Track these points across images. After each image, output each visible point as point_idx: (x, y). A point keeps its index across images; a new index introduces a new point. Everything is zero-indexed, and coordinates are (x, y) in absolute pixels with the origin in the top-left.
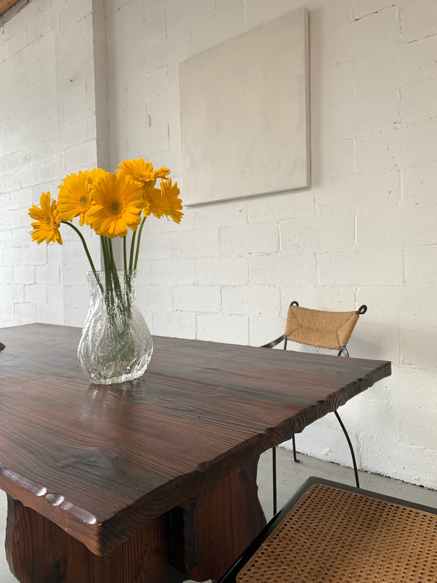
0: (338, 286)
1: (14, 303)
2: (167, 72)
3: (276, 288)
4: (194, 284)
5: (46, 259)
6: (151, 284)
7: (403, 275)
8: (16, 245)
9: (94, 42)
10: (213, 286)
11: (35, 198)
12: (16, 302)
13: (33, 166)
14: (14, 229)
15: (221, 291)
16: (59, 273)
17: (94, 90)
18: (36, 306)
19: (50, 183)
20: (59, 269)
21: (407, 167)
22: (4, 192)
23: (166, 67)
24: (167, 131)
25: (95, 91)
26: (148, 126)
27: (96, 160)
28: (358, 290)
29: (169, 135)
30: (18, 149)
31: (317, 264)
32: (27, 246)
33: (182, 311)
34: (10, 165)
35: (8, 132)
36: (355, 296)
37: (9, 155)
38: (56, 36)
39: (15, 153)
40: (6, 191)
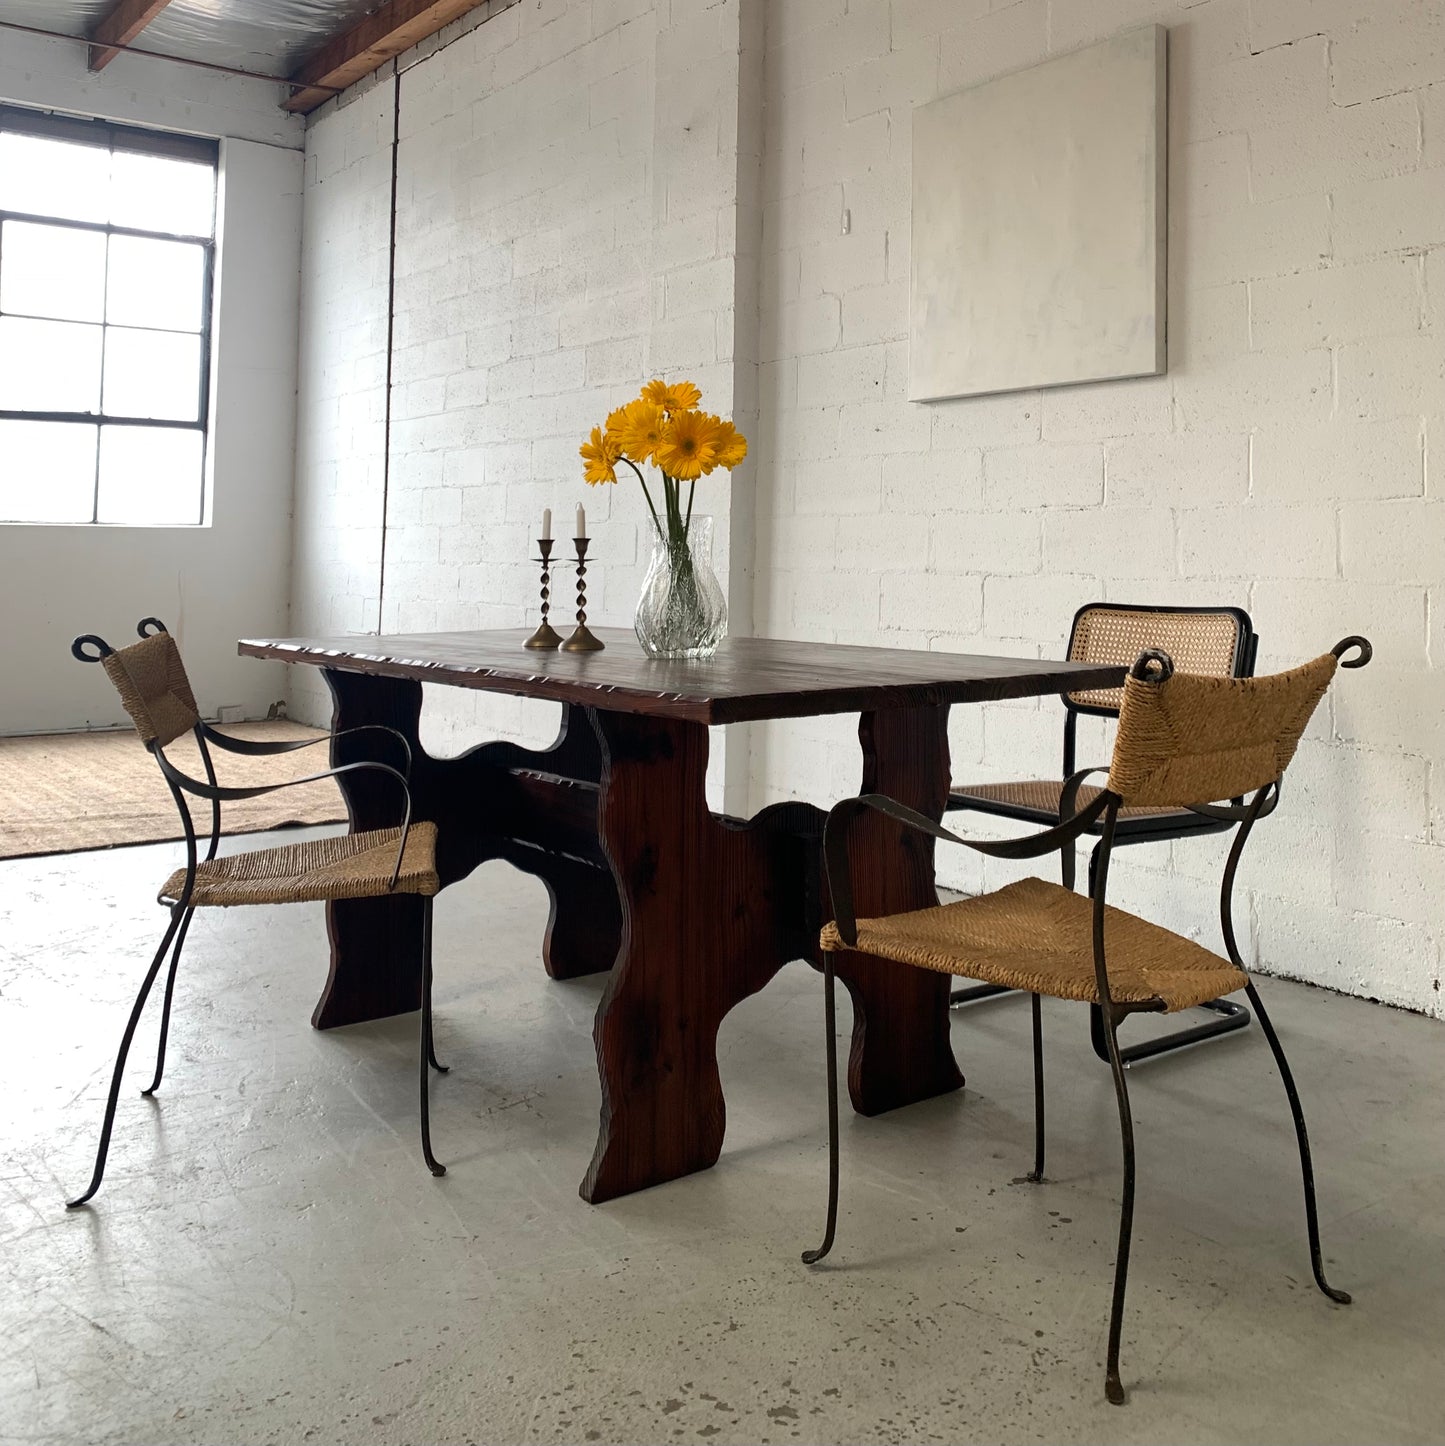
0: (1217, 578)
1: (526, 608)
2: (889, 123)
3: (1097, 581)
4: (927, 570)
5: (607, 510)
6: (834, 568)
7: (1338, 558)
9: (739, 51)
10: (967, 574)
12: (530, 605)
13: (591, 301)
14: (538, 439)
15: (983, 585)
16: (635, 542)
19: (626, 341)
20: (635, 532)
21: (1344, 343)
22: (519, 355)
23: (887, 112)
24: (884, 246)
25: (737, 154)
26: (844, 232)
27: (733, 301)
28: (1255, 587)
29: (887, 253)
30: (558, 261)
31: (1177, 531)
32: (566, 480)
33: (899, 629)
34: (538, 297)
36: (1249, 599)
37: (536, 275)
40: (525, 354)
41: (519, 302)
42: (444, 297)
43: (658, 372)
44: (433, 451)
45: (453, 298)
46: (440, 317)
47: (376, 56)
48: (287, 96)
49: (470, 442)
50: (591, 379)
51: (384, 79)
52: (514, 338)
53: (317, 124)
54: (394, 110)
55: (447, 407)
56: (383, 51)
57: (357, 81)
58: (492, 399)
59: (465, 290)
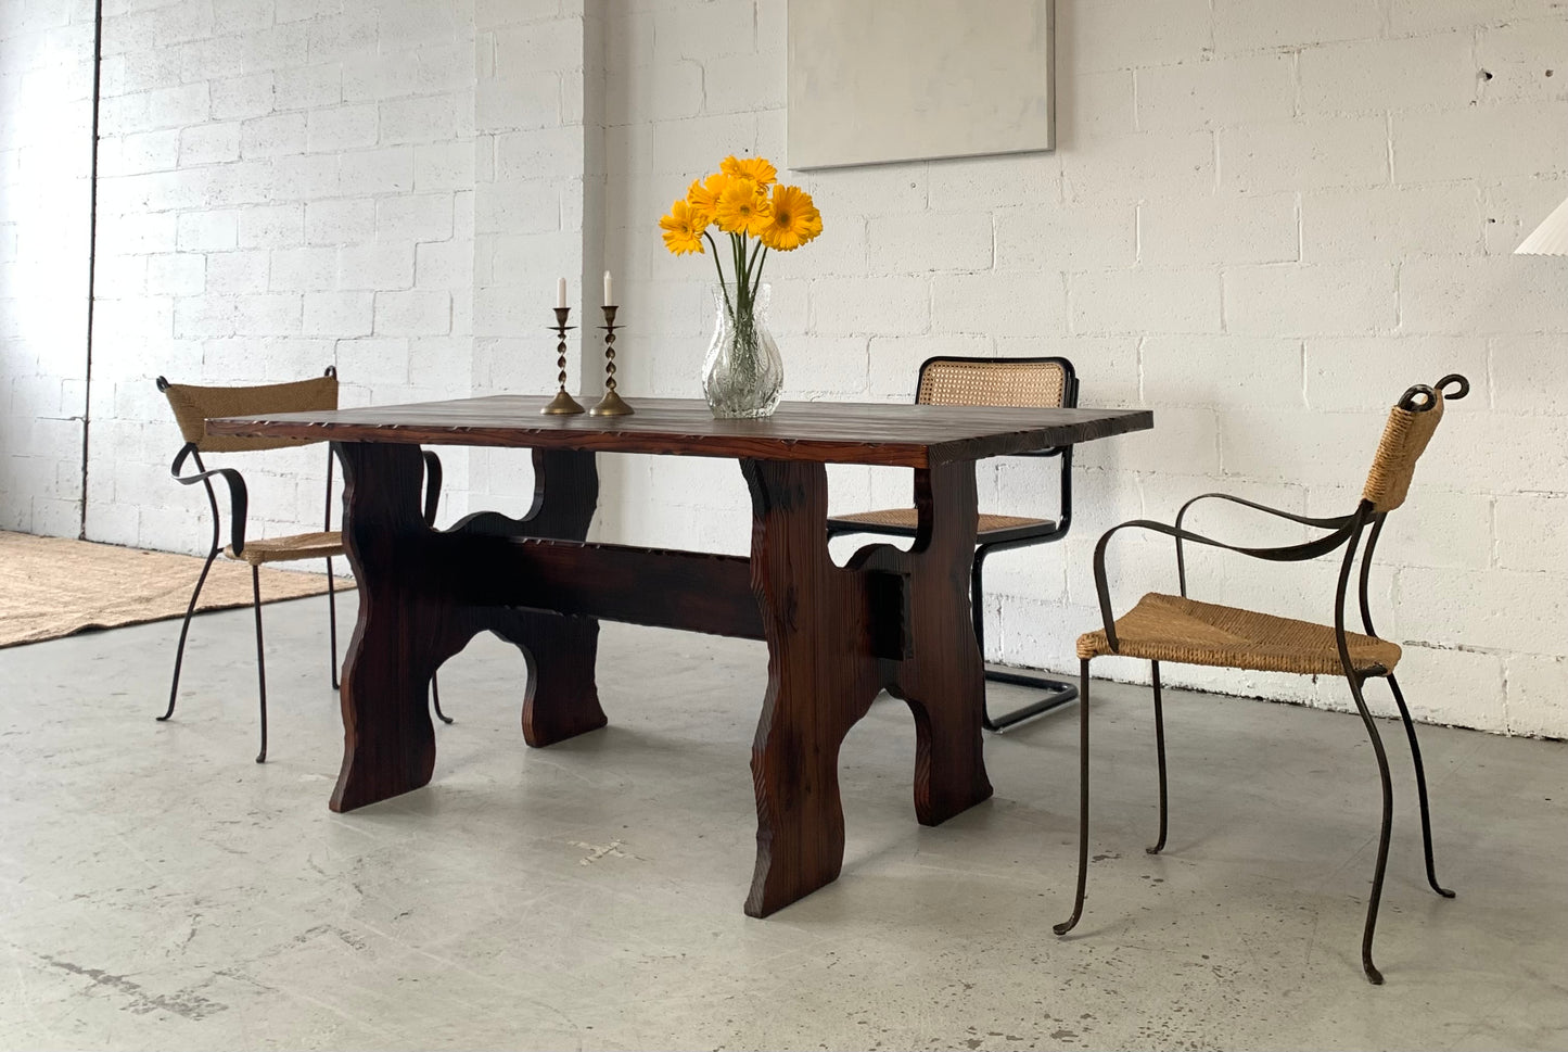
3: (988, 339)
4: (806, 333)
5: (411, 278)
8: (316, 241)
10: (851, 336)
11: (384, 129)
13: (385, 53)
15: (868, 346)
16: (449, 311)
18: (371, 392)
20: (449, 300)
21: (1225, 127)
22: (284, 108)
28: (1144, 342)
30: (339, 8)
31: (1068, 292)
32: (354, 245)
37: (308, 22)
39: (328, 18)
40: (293, 108)
41: (284, 50)
42: (175, 41)
43: (486, 132)
44: (163, 212)
45: (189, 42)
46: (170, 62)
49: (215, 203)
50: (387, 136)
55: (183, 163)
58: (247, 155)
59: (207, 34)
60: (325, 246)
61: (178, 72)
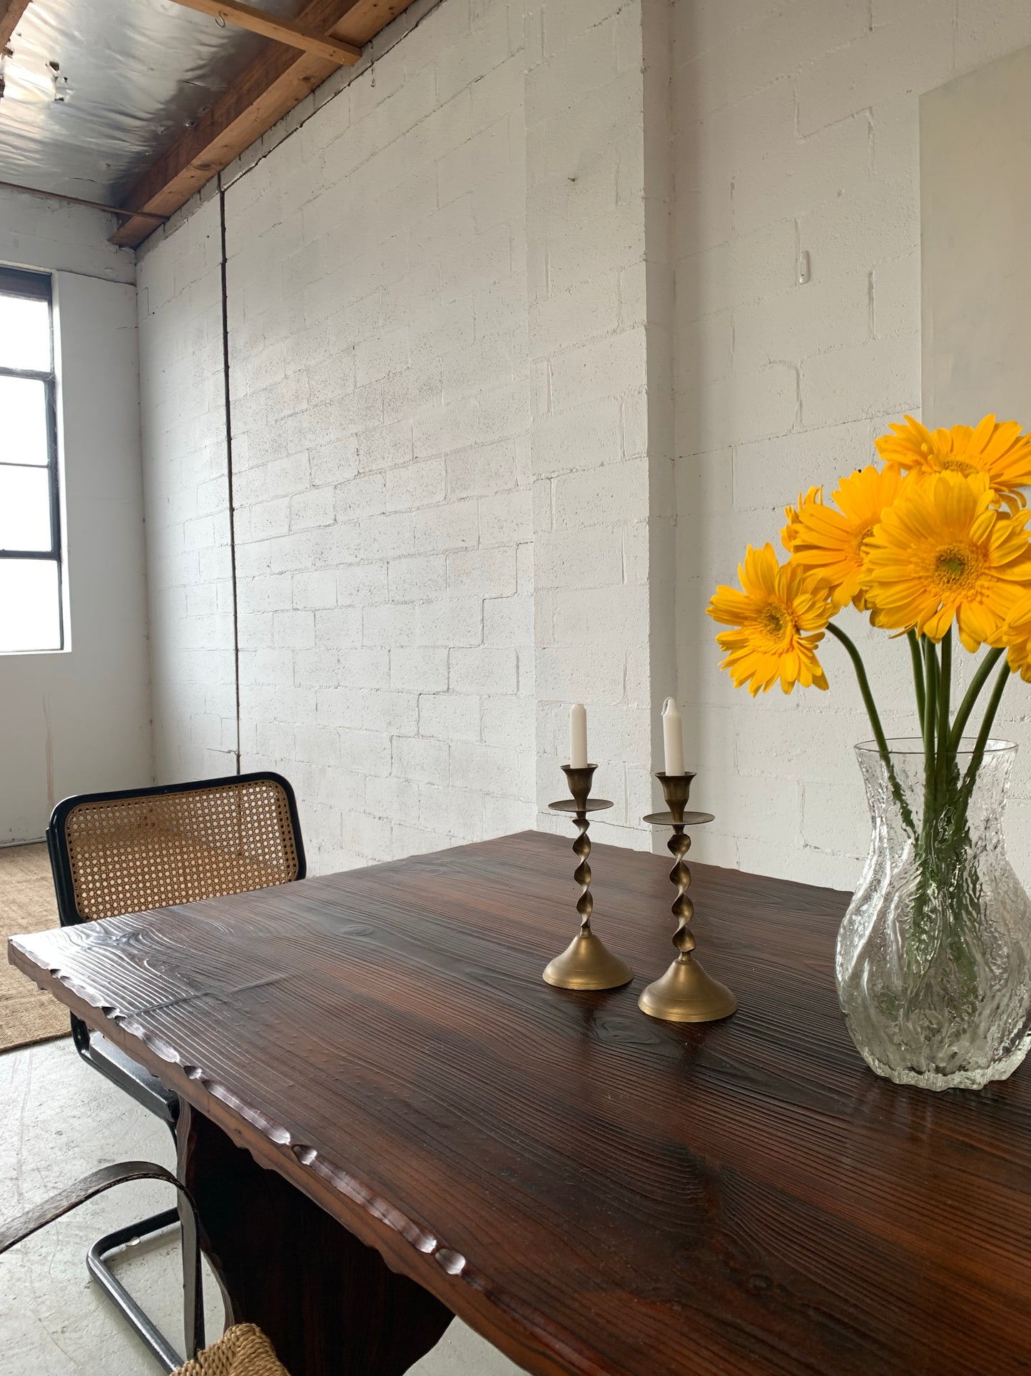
1: (390, 735)
2: (870, 128)
5: (479, 634)
6: (798, 705)
8: (397, 598)
9: (644, 71)
11: (451, 483)
12: (395, 733)
13: (448, 404)
14: (394, 559)
16: (515, 669)
17: (643, 198)
18: (450, 747)
20: (515, 658)
22: (367, 470)
23: (868, 114)
24: (866, 290)
25: (645, 198)
26: (801, 281)
27: (645, 381)
29: (871, 299)
30: (407, 363)
32: (429, 601)
34: (386, 404)
35: (381, 323)
37: (382, 381)
38: (530, 70)
39: (398, 375)
40: (374, 467)
41: (364, 413)
42: (282, 415)
43: (543, 476)
44: (281, 573)
45: (291, 415)
46: (280, 436)
47: (198, 173)
48: (115, 229)
49: (319, 564)
50: (453, 490)
51: (209, 198)
52: (361, 452)
53: (146, 257)
54: (220, 228)
55: (294, 528)
56: (205, 166)
57: (181, 206)
58: (340, 518)
59: (304, 406)
60: (406, 603)
61: (285, 444)
